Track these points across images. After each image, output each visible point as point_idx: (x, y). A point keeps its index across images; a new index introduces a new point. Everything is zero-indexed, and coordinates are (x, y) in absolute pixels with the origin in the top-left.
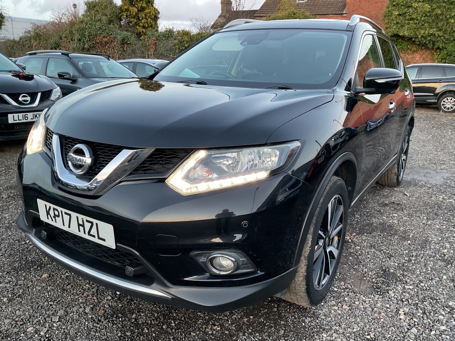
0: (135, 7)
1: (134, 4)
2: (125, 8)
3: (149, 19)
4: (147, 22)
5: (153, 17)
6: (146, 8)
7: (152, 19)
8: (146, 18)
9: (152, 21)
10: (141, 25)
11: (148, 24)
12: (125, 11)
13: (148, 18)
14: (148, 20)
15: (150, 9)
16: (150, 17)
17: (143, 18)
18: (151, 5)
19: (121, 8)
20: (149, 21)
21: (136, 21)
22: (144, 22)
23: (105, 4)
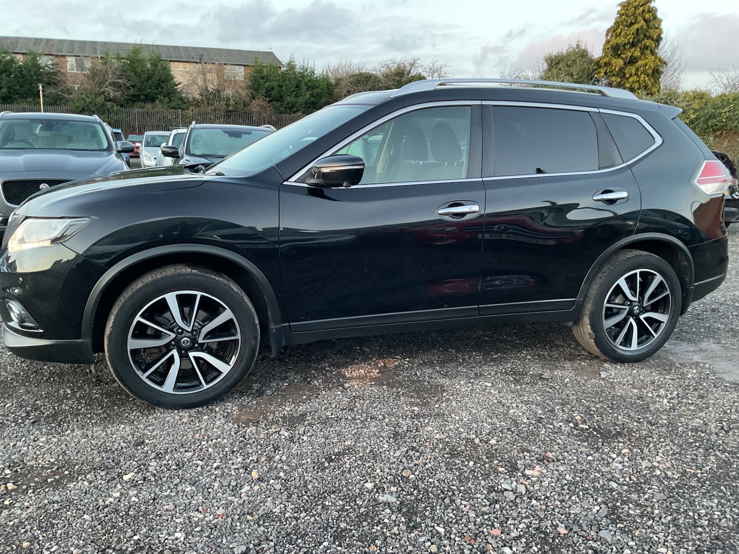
0: (622, 58)
1: (620, 54)
2: (605, 61)
3: (643, 75)
4: (638, 81)
5: (650, 71)
6: (640, 57)
7: (648, 75)
8: (636, 74)
9: (647, 79)
10: (628, 85)
11: (640, 84)
12: (604, 66)
13: (641, 74)
14: (640, 77)
15: (647, 59)
16: (644, 72)
17: (631, 75)
18: (649, 52)
19: (599, 61)
20: (642, 79)
21: (619, 80)
22: (633, 82)
23: (573, 58)
